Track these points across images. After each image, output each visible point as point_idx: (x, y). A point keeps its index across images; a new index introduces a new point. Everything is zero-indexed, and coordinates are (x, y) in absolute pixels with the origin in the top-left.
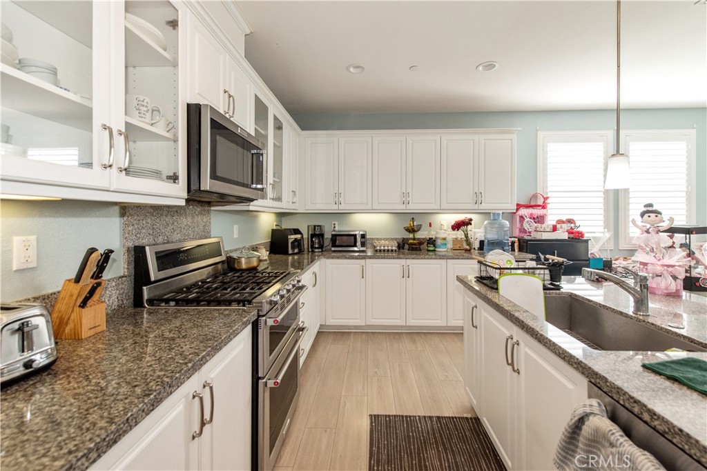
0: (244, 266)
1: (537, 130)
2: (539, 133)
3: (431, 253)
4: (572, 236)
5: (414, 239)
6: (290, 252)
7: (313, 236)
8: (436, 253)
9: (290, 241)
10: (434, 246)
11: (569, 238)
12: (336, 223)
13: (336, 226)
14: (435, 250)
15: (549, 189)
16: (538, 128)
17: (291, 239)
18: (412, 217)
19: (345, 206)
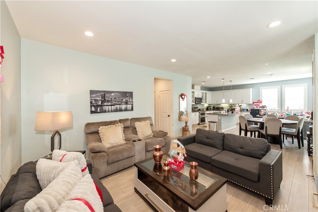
5: (231, 109)
7: (213, 108)
12: (219, 106)
15: (263, 99)
16: (260, 86)
17: (209, 108)
18: (231, 105)
19: (218, 103)
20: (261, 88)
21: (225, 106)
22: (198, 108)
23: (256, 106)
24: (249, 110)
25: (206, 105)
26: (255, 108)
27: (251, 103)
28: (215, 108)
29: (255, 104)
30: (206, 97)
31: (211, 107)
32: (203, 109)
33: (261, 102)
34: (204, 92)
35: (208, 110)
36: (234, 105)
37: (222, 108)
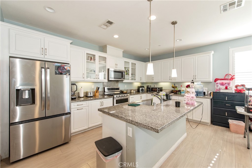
0: (124, 92)
1: (229, 48)
2: (230, 49)
3: (180, 95)
4: (236, 91)
5: (175, 90)
6: (140, 91)
7: (147, 88)
8: (181, 95)
9: (140, 89)
10: (181, 92)
11: (235, 92)
12: (155, 85)
13: (155, 86)
14: (181, 94)
15: (235, 72)
16: (230, 47)
17: (141, 89)
18: (174, 83)
19: (155, 81)
20: (231, 50)
21: (166, 85)
22: (118, 89)
23: (224, 87)
24: (206, 94)
25: (137, 84)
26: (221, 91)
27: (212, 79)
28: (149, 88)
29: (218, 82)
30: (134, 70)
31: (144, 87)
32: (131, 90)
33: (232, 79)
34: (131, 61)
35: (139, 92)
36: (180, 83)
37: (161, 90)
